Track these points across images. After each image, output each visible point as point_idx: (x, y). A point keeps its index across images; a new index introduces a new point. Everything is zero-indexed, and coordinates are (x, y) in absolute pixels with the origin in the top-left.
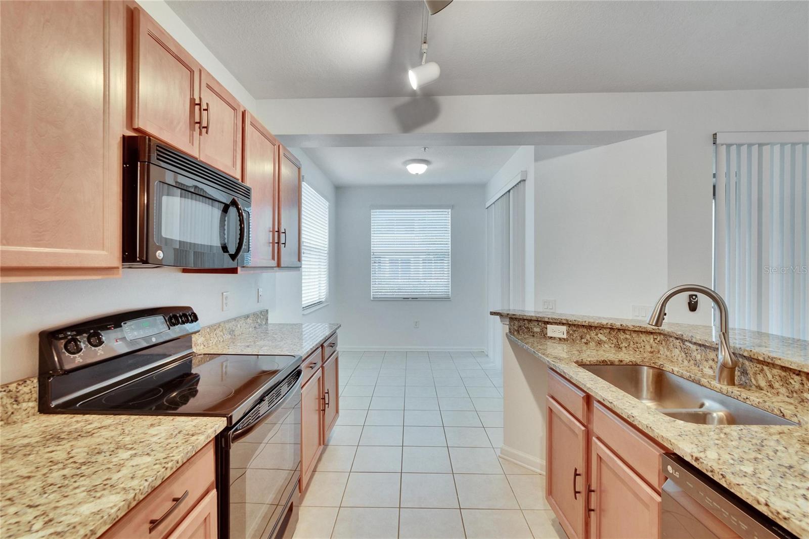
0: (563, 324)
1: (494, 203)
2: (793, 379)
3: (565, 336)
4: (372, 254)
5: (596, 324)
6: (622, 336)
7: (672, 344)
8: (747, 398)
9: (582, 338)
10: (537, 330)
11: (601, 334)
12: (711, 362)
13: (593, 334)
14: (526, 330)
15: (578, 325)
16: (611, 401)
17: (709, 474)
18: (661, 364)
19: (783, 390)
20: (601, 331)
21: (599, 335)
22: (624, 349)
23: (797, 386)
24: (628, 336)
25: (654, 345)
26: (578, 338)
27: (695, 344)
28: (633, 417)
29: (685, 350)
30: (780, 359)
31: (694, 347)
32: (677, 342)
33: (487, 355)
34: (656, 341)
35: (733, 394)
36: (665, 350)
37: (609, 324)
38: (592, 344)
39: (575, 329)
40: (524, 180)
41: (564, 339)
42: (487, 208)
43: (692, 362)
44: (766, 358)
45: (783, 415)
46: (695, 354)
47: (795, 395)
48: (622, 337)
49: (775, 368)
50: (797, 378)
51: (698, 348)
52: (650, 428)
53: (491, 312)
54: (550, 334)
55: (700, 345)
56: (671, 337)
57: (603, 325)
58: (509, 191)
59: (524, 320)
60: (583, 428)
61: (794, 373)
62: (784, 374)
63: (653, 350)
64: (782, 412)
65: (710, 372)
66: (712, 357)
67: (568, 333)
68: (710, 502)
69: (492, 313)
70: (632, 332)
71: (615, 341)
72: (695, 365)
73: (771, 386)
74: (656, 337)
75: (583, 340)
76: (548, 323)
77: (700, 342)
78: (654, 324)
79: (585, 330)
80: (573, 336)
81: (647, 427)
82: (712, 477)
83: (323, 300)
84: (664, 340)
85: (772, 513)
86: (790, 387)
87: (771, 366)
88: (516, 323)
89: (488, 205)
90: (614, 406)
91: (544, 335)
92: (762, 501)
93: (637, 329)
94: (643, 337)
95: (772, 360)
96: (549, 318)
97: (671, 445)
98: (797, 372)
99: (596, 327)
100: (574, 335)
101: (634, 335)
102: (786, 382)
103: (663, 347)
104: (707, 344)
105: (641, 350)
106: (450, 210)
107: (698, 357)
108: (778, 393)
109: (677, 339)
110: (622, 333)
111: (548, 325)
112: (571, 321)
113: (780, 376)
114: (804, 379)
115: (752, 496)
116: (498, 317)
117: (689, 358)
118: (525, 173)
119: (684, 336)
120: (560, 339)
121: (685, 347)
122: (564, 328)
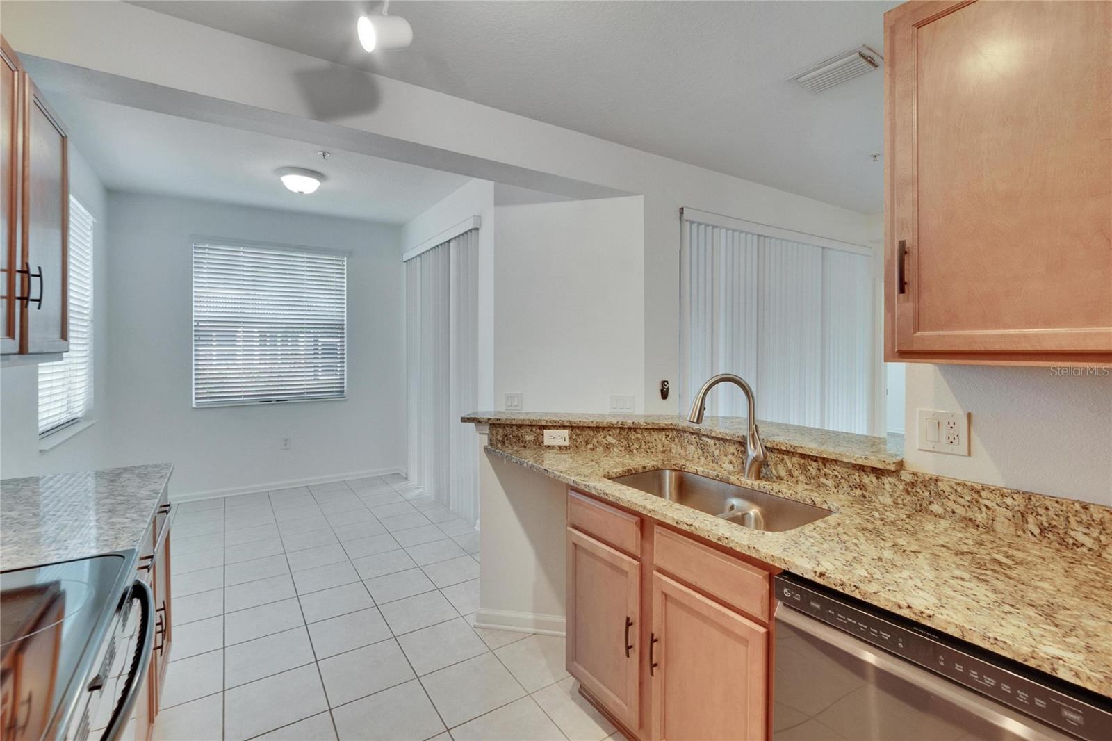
0: (564, 427)
1: (420, 255)
2: (811, 465)
3: (567, 443)
4: (194, 324)
5: (605, 424)
6: (633, 436)
7: (686, 440)
8: (779, 492)
9: (587, 443)
10: (529, 438)
11: (610, 435)
12: (730, 457)
13: (600, 436)
14: (514, 440)
15: (583, 427)
16: (689, 523)
17: (839, 588)
18: (683, 465)
19: (802, 478)
20: (610, 433)
21: (608, 437)
22: (635, 451)
23: (814, 472)
24: (639, 436)
25: (666, 443)
26: (583, 443)
27: (713, 438)
29: (702, 446)
30: (801, 447)
31: (711, 442)
32: (693, 439)
33: (406, 478)
34: (668, 439)
35: (765, 489)
36: (678, 447)
37: (620, 423)
38: (600, 449)
39: (578, 432)
40: (477, 229)
41: (566, 447)
42: (406, 261)
43: (710, 458)
44: (789, 447)
45: (815, 504)
46: (713, 449)
47: (812, 481)
48: (633, 438)
49: (794, 456)
50: (814, 464)
51: (717, 442)
52: (754, 548)
53: (462, 418)
54: (547, 442)
55: (718, 439)
56: (686, 432)
57: (613, 425)
58: (449, 241)
59: (512, 425)
60: (636, 563)
61: (812, 460)
62: (802, 461)
63: (665, 449)
64: (813, 501)
65: (730, 467)
66: (732, 451)
67: (570, 438)
68: (843, 619)
69: (464, 420)
70: (644, 430)
71: (625, 443)
72: (713, 461)
73: (791, 475)
74: (667, 434)
75: (589, 446)
76: (544, 427)
77: (720, 436)
78: (695, 421)
79: (591, 433)
80: (576, 441)
81: (749, 548)
82: (842, 591)
83: (79, 415)
84: (677, 436)
85: (915, 614)
86: (809, 474)
87: (791, 454)
88: (501, 430)
89: (407, 256)
90: (696, 528)
91: (539, 443)
92: (903, 604)
93: (649, 426)
94: (655, 435)
95: (794, 449)
96: (547, 421)
97: (786, 564)
98: (814, 458)
99: (604, 428)
100: (578, 440)
101: (646, 434)
102: (804, 469)
103: (675, 444)
104: (728, 438)
105: (653, 450)
106: (345, 258)
107: (717, 452)
108: (797, 481)
109: (692, 434)
110: (633, 433)
111: (545, 431)
112: (575, 423)
113: (799, 464)
114: (821, 464)
115: (892, 601)
116: (472, 425)
117: (706, 454)
118: (478, 218)
119: (702, 430)
120: (560, 447)
121: (701, 442)
122: (565, 433)
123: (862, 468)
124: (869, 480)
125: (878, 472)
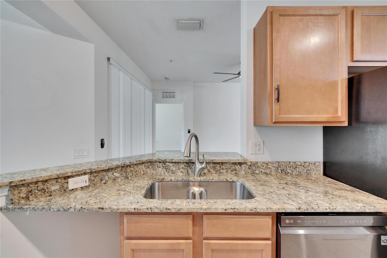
0: (85, 174)
2: (217, 166)
3: (87, 184)
5: (114, 166)
6: (129, 169)
7: (156, 166)
8: (213, 179)
9: (101, 180)
10: (55, 188)
11: (116, 172)
12: (181, 170)
13: (110, 174)
14: (39, 193)
15: (99, 171)
18: (162, 179)
19: (214, 172)
20: (116, 171)
21: (115, 173)
22: (130, 178)
23: (218, 168)
24: (132, 169)
25: (145, 169)
26: (99, 181)
27: (172, 162)
28: (256, 208)
29: (166, 167)
30: (215, 160)
31: (172, 164)
32: (160, 165)
34: (146, 167)
36: (152, 170)
37: (123, 163)
38: (110, 182)
39: (95, 174)
41: (86, 187)
43: (170, 172)
44: (210, 161)
45: (227, 180)
46: (172, 168)
47: (218, 172)
48: (129, 170)
49: (210, 164)
50: (218, 165)
51: (174, 164)
52: (270, 208)
54: (71, 187)
55: (175, 163)
56: (156, 162)
57: (119, 166)
59: (36, 182)
60: (191, 241)
61: (218, 164)
62: (214, 165)
63: (144, 173)
65: (181, 174)
66: (182, 167)
67: (89, 180)
70: (134, 165)
71: (125, 174)
72: (172, 173)
73: (209, 172)
74: (145, 165)
75: (103, 182)
76: (69, 177)
77: (177, 161)
79: (104, 173)
80: (94, 181)
81: (267, 209)
84: (151, 165)
85: (331, 210)
86: (216, 170)
87: (209, 163)
88: (24, 189)
90: (238, 209)
91: (64, 190)
93: (138, 163)
94: (140, 167)
95: (212, 161)
96: (72, 172)
98: (218, 163)
99: (112, 169)
100: (95, 180)
101: (135, 167)
102: (214, 168)
103: (150, 169)
104: (181, 161)
105: (139, 175)
107: (174, 169)
108: (212, 173)
109: (160, 162)
110: (129, 168)
111: (69, 179)
112: (94, 169)
113: (213, 167)
114: (221, 165)
115: (324, 208)
117: (168, 171)
120: (82, 188)
121: (165, 165)
122: (86, 177)
123: (235, 164)
124: (237, 167)
125: (240, 164)
